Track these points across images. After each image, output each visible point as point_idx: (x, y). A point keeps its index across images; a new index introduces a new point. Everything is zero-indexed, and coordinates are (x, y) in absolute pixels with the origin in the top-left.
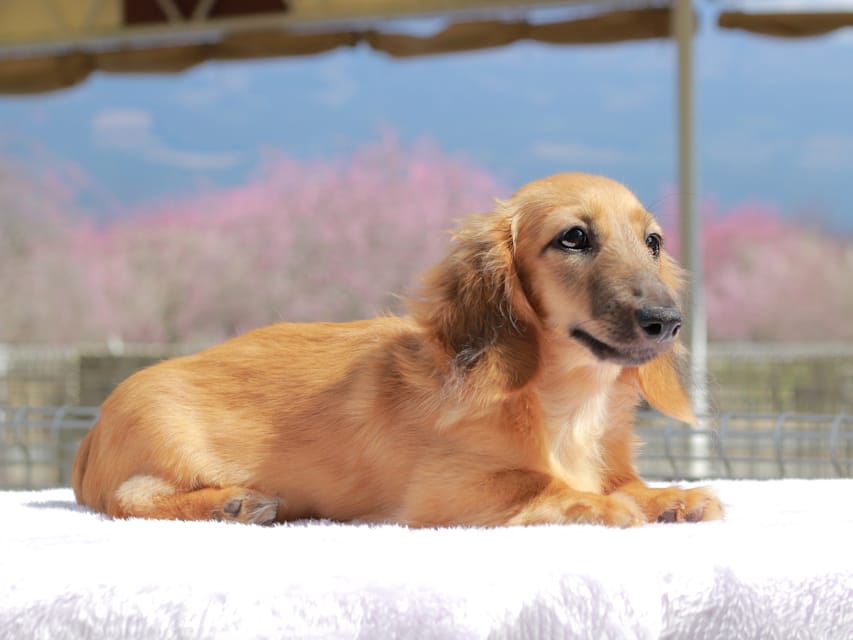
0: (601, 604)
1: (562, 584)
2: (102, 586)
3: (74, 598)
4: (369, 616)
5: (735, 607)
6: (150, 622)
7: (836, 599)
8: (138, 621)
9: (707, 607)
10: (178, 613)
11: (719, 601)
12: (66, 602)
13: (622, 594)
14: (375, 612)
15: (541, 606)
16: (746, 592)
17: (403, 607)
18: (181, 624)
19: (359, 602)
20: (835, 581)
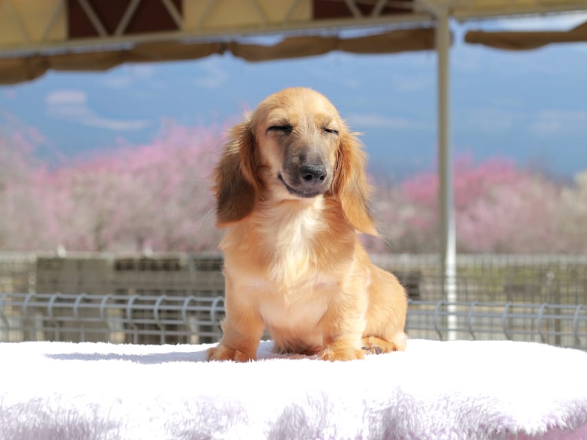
0: (328, 404)
2: (55, 394)
3: (40, 399)
4: (200, 411)
5: (403, 406)
6: (81, 414)
7: (459, 402)
8: (74, 413)
9: (387, 407)
10: (96, 409)
12: (36, 401)
13: (340, 399)
14: (203, 409)
15: (296, 406)
16: (409, 398)
17: (219, 406)
18: (98, 415)
19: (195, 403)
20: (459, 393)
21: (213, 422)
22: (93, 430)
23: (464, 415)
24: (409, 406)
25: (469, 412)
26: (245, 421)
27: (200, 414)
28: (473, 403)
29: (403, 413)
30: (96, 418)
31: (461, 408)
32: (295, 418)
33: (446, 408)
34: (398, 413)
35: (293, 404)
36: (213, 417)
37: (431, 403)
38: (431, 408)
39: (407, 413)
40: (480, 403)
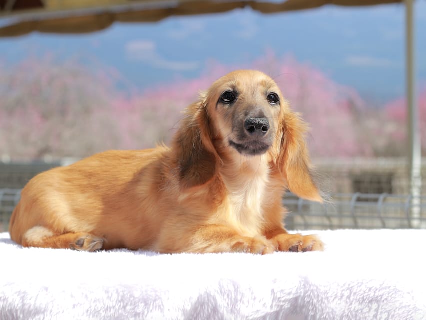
0: (239, 293)
1: (220, 283)
4: (120, 299)
5: (309, 296)
6: (10, 301)
7: (362, 293)
8: (4, 300)
9: (294, 296)
10: (24, 297)
11: (301, 293)
13: (250, 289)
14: (123, 297)
15: (208, 295)
16: (315, 288)
17: (137, 294)
18: (25, 302)
19: (115, 292)
20: (362, 283)
21: (131, 310)
22: (22, 316)
24: (313, 294)
26: (161, 308)
27: (120, 302)
28: (375, 292)
29: (308, 302)
30: (24, 305)
31: (363, 298)
32: (208, 306)
33: (348, 297)
34: (305, 302)
35: (206, 293)
36: (131, 305)
37: (335, 294)
38: (335, 298)
39: (312, 302)
40: (381, 293)
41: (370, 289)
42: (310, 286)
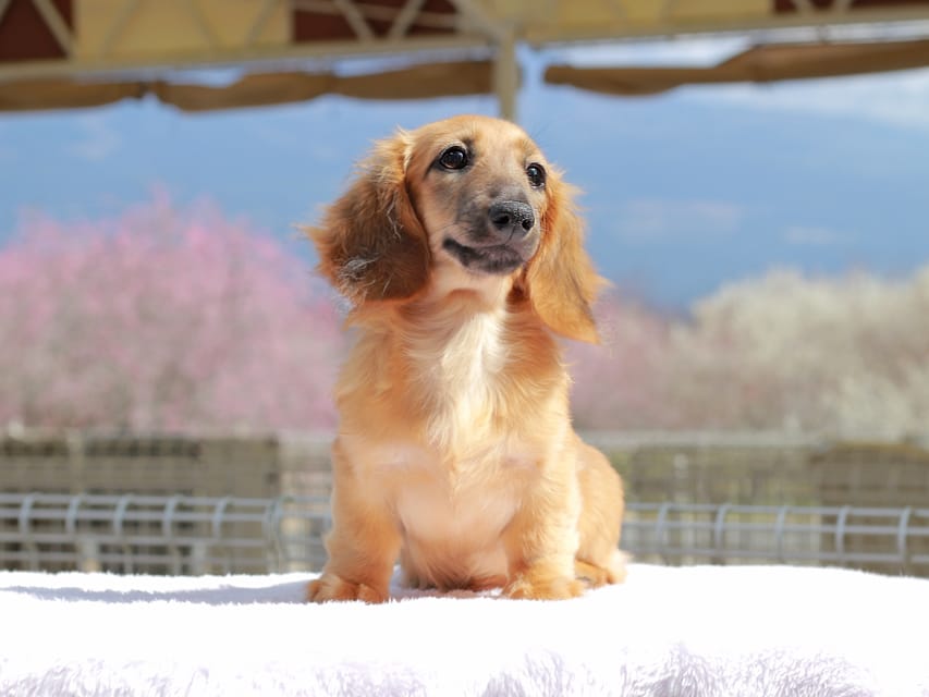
0: (563, 673)
1: (526, 655)
2: (91, 660)
3: (65, 670)
4: (345, 688)
5: (689, 676)
7: (784, 669)
9: (662, 678)
10: (163, 687)
11: (673, 671)
12: (57, 674)
13: (584, 665)
14: (350, 685)
15: (507, 679)
16: (700, 662)
17: (378, 680)
19: (336, 675)
20: (783, 653)
23: (791, 691)
24: (697, 671)
25: (800, 686)
28: (807, 669)
29: (689, 688)
31: (786, 680)
33: (760, 679)
34: (681, 687)
35: (503, 674)
37: (736, 672)
38: (737, 680)
39: (696, 688)
40: (818, 670)
41: (798, 664)
42: (691, 658)
